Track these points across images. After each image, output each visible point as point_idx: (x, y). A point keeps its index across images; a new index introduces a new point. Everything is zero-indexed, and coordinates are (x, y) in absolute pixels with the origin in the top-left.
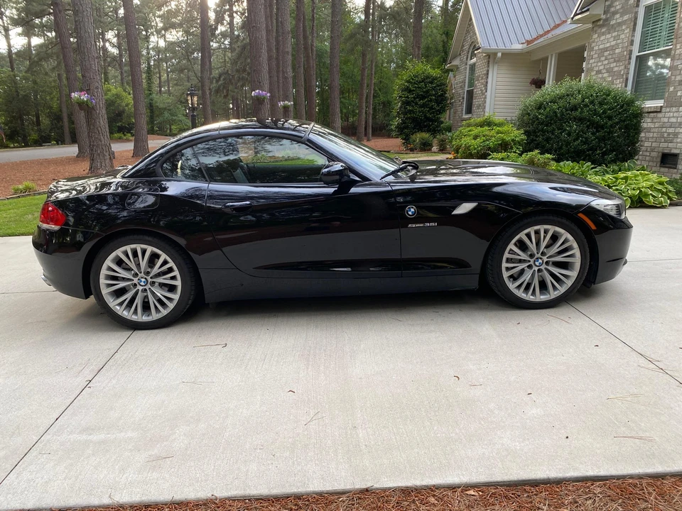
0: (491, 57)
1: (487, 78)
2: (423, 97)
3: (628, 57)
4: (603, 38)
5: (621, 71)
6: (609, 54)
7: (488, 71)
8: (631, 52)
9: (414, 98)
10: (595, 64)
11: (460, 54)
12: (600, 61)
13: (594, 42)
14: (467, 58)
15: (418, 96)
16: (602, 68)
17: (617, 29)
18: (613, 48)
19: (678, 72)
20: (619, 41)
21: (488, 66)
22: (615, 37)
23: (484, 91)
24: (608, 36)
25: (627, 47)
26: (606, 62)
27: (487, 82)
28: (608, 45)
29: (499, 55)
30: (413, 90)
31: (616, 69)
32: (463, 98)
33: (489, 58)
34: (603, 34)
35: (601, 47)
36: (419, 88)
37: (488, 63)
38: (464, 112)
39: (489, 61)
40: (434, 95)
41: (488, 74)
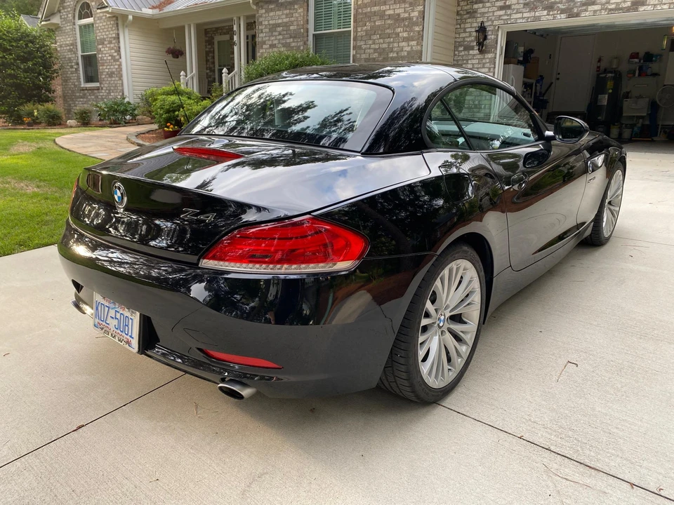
0: (118, 19)
1: (119, 42)
2: (25, 60)
3: (305, 34)
4: (271, 14)
5: (300, 46)
6: (283, 30)
7: (118, 34)
8: (307, 31)
9: (14, 59)
10: (267, 38)
11: (59, 11)
12: (272, 36)
13: (261, 16)
14: (74, 17)
15: (19, 57)
16: (276, 42)
17: (288, 7)
18: (286, 25)
19: (363, 51)
20: (293, 19)
21: (118, 30)
22: (287, 15)
23: (117, 57)
24: (280, 13)
25: (303, 25)
26: (281, 37)
27: (119, 48)
28: (280, 21)
29: (130, 17)
30: (10, 50)
31: (293, 44)
32: (78, 64)
33: (117, 19)
34: (272, 10)
35: (271, 22)
36: (17, 47)
37: (117, 26)
38: (82, 80)
39: (117, 24)
40: (40, 57)
41: (119, 38)
